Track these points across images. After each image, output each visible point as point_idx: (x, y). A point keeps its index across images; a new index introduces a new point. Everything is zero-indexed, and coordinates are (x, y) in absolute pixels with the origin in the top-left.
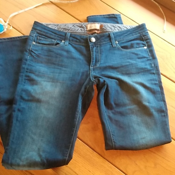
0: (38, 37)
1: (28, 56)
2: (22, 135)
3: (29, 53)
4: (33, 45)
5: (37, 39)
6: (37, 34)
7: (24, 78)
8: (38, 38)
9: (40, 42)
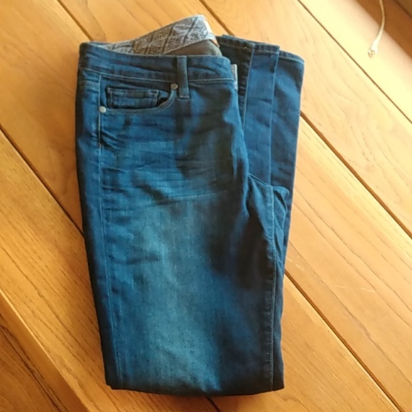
0: (109, 89)
1: (98, 148)
2: (142, 351)
3: (98, 141)
4: (103, 116)
5: (108, 95)
6: (105, 83)
7: (102, 205)
8: (109, 92)
9: (116, 103)
